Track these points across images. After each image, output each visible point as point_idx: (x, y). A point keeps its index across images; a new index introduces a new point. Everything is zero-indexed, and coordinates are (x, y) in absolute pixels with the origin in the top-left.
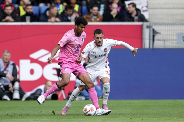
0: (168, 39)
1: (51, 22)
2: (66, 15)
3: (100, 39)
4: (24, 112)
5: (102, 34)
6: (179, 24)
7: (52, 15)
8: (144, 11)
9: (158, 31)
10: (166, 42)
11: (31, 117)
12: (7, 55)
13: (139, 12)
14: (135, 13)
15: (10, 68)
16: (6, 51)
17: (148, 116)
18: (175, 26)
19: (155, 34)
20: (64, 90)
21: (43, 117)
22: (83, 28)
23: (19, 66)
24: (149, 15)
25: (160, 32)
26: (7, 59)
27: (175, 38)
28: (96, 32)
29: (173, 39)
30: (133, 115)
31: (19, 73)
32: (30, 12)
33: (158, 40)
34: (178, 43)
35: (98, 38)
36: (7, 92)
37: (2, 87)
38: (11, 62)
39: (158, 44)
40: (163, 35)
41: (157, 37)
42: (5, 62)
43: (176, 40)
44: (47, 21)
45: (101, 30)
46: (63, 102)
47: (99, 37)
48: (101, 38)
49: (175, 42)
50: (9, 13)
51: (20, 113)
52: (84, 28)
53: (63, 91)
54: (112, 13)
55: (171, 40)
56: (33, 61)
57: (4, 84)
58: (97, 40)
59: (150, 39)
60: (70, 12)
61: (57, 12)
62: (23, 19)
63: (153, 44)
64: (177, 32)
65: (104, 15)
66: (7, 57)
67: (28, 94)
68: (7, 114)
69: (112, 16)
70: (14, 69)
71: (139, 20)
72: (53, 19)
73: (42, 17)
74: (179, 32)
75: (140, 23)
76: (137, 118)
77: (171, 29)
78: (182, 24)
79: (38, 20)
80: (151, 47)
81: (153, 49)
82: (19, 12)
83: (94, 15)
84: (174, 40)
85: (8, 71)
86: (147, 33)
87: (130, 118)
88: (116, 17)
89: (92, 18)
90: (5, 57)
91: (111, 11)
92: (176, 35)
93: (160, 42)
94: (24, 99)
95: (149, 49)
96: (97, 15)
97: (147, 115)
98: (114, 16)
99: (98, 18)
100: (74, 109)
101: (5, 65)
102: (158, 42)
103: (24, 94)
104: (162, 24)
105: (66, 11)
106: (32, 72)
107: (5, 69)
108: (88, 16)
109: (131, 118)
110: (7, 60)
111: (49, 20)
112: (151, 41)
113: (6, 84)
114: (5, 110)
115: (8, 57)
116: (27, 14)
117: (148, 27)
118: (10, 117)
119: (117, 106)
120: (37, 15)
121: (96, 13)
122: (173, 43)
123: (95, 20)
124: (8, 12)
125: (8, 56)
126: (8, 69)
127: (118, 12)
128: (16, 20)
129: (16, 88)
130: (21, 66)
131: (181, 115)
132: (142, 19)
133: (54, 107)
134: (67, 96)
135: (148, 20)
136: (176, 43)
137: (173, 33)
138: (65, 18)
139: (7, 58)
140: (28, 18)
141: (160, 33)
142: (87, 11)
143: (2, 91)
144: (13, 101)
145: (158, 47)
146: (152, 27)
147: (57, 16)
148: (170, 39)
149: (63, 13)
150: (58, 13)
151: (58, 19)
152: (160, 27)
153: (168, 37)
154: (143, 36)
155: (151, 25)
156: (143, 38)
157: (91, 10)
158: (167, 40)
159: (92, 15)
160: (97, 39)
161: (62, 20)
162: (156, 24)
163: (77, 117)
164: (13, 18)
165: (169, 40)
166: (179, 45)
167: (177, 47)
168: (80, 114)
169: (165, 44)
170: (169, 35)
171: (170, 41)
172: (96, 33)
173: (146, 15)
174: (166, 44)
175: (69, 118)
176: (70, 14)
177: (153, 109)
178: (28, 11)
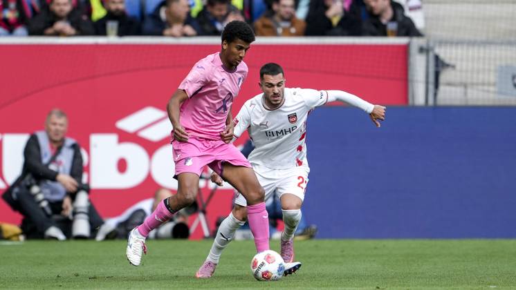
0: (475, 81)
1: (173, 36)
2: (211, 18)
3: (276, 87)
4: (101, 271)
5: (281, 75)
6: (502, 44)
7: (174, 19)
8: (411, 9)
9: (447, 61)
10: (469, 91)
11: (120, 283)
12: (59, 122)
13: (399, 12)
14: (389, 13)
15: (66, 157)
16: (56, 112)
17: (421, 280)
18: (493, 47)
19: (440, 69)
20: (204, 212)
21: (150, 282)
22: (244, 51)
23: (88, 151)
24: (426, 19)
25: (452, 62)
26: (57, 132)
27: (492, 78)
28: (265, 70)
29: (486, 81)
30: (384, 278)
31: (88, 169)
32: (117, 10)
33: (449, 84)
34: (500, 93)
35: (272, 85)
36: (56, 217)
37: (44, 204)
38: (70, 141)
39: (449, 95)
40: (461, 71)
41: (445, 76)
42: (52, 141)
43: (494, 84)
44: (160, 34)
45: (279, 66)
46: (202, 243)
47: (274, 82)
48: (278, 85)
49: (492, 89)
50: (63, 14)
51: (90, 273)
52: (246, 50)
53: (201, 217)
54: (330, 13)
55: (483, 84)
56: (125, 137)
57: (49, 196)
58: (268, 92)
59: (427, 83)
60: (220, 10)
61: (187, 9)
62: (99, 29)
63: (435, 95)
64: (498, 63)
65: (309, 18)
66: (58, 127)
67: (111, 224)
68: (58, 276)
69: (329, 21)
70: (77, 158)
71: (399, 33)
72: (177, 29)
73: (148, 25)
74: (503, 63)
75: (402, 41)
76: (393, 286)
77: (482, 55)
78: (510, 43)
79: (139, 32)
80: (431, 102)
81: (436, 108)
82: (89, 11)
83: (284, 19)
84: (489, 84)
85: (60, 163)
86: (419, 66)
87: (375, 288)
88: (340, 23)
89: (278, 26)
90: (53, 128)
91: (327, 8)
92: (495, 71)
93: (453, 89)
94: (100, 237)
95: (425, 108)
96: (291, 19)
97: (419, 278)
98: (335, 21)
99: (292, 25)
100: (232, 263)
101: (52, 148)
102: (448, 88)
103: (102, 223)
104: (458, 43)
105: (209, 9)
106: (122, 166)
107: (53, 160)
108: (268, 22)
109: (378, 288)
110: (57, 135)
111: (167, 32)
112: (431, 87)
113: (56, 197)
114: (51, 265)
115: (62, 128)
116: (111, 16)
117: (421, 50)
118: (65, 284)
119: (343, 256)
120: (134, 18)
121: (287, 13)
122: (488, 91)
123: (287, 33)
124: (61, 11)
125: (61, 125)
126: (60, 158)
127: (344, 10)
128: (81, 32)
129: (81, 207)
130: (93, 150)
131: (508, 278)
132: (408, 29)
133: (179, 258)
134: (213, 228)
135: (422, 32)
136: (495, 92)
137: (487, 67)
138: (207, 27)
139: (57, 130)
140: (112, 26)
141: (454, 67)
142: (264, 6)
143: (43, 215)
144: (73, 243)
145: (448, 103)
146: (433, 49)
147: (189, 20)
148: (480, 81)
149: (203, 13)
150: (189, 14)
151: (189, 30)
152: (454, 51)
153: (475, 76)
154: (410, 73)
155: (431, 44)
156: (410, 77)
157: (275, 7)
158: (472, 84)
159: (277, 18)
160: (268, 89)
161: (201, 32)
162: (442, 43)
163: (238, 282)
164: (73, 24)
165: (477, 84)
166: (502, 97)
167: (497, 103)
168: (247, 276)
169: (466, 94)
170: (478, 72)
171: (480, 87)
172: (267, 73)
173: (418, 19)
174: (469, 96)
175: (219, 285)
176: (221, 16)
177: (435, 264)
178: (113, 7)
